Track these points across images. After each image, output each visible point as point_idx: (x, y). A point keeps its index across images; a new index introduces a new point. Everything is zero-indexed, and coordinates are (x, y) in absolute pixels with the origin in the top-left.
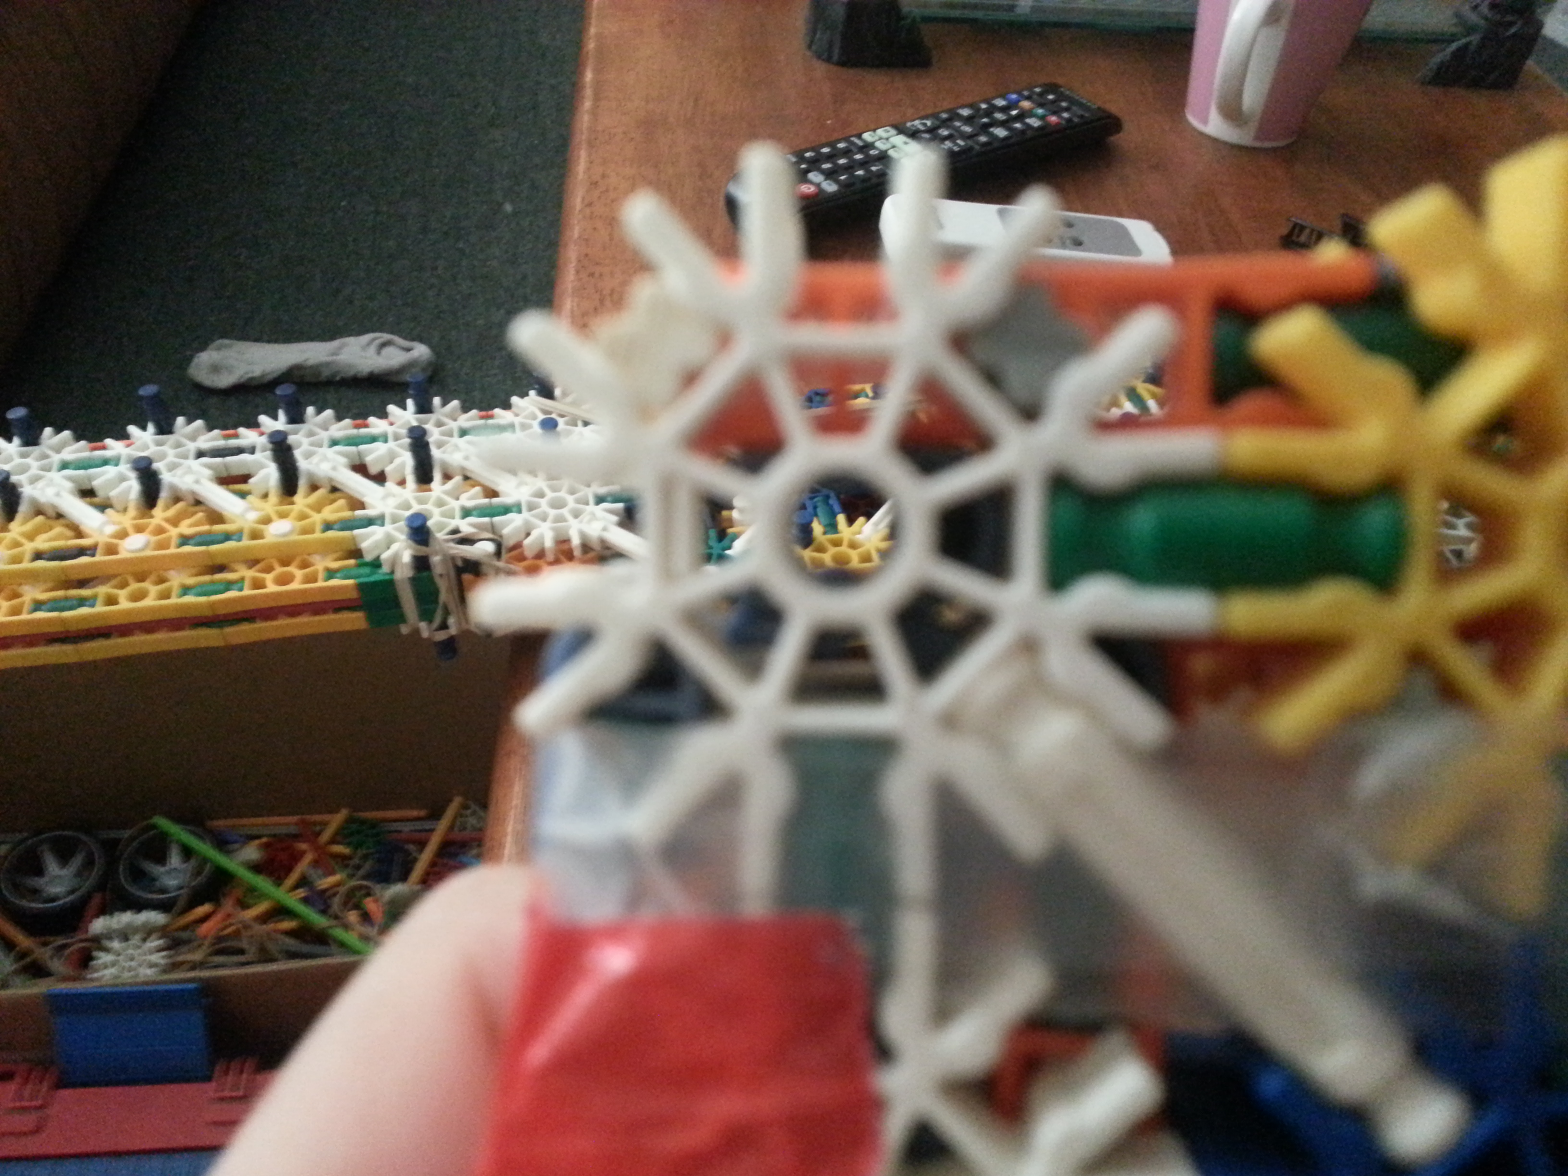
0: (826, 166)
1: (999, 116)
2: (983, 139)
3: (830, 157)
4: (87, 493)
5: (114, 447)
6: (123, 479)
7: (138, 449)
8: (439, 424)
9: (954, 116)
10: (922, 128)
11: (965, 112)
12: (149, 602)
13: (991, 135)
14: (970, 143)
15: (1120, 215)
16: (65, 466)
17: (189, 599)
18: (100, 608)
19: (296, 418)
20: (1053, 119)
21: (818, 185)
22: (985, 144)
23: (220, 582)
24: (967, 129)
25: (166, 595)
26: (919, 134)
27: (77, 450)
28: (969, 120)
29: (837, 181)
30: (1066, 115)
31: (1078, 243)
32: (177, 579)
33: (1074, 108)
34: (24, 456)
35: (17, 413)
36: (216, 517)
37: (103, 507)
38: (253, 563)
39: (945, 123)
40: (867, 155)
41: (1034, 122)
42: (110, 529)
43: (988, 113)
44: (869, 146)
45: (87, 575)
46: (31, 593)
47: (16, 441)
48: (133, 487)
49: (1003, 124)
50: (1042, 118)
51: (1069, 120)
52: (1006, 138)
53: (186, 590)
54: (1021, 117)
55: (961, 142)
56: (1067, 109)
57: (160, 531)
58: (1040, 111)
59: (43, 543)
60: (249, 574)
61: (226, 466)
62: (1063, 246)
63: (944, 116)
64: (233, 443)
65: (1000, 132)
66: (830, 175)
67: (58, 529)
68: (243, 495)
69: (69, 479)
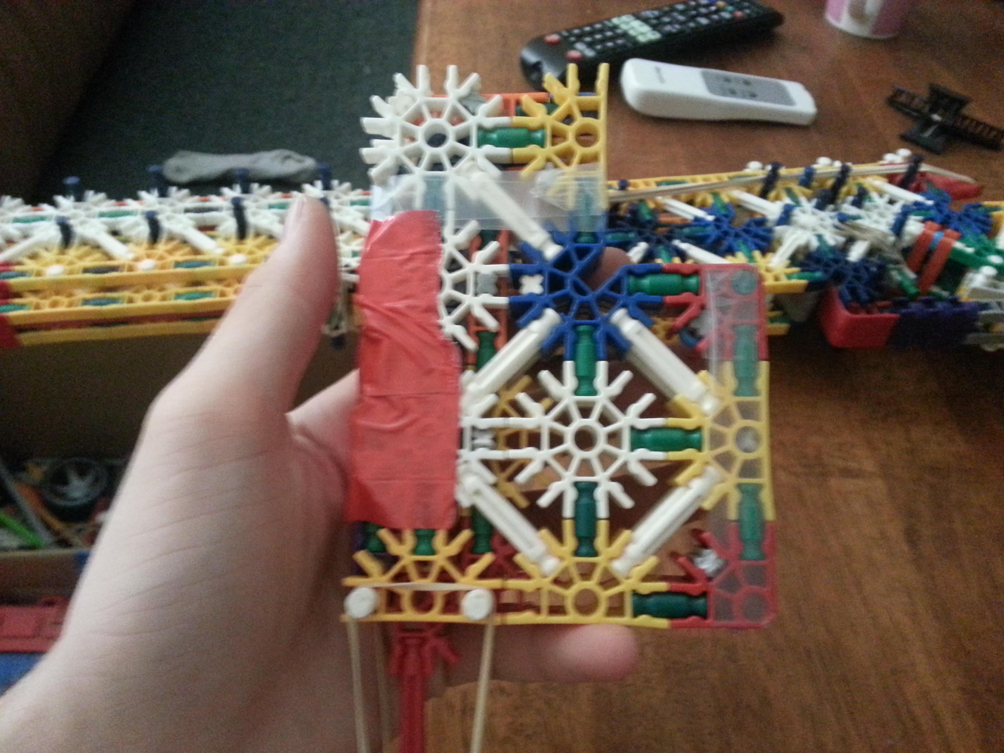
0: (588, 39)
1: (703, 10)
2: (692, 25)
3: (591, 34)
4: (115, 233)
5: (131, 204)
6: (137, 224)
7: (148, 206)
8: (337, 198)
9: (673, 10)
10: (651, 16)
11: (680, 7)
12: (155, 303)
13: (698, 23)
14: (684, 27)
15: (780, 77)
16: (102, 215)
17: (181, 302)
18: (125, 306)
19: (246, 190)
20: (739, 14)
21: (581, 52)
22: (692, 29)
23: (197, 292)
24: (681, 18)
25: (164, 298)
26: (649, 20)
27: (109, 205)
28: (682, 12)
29: (594, 49)
30: (747, 11)
31: (753, 96)
32: (173, 289)
33: (753, 7)
34: (75, 208)
35: (71, 181)
36: (196, 251)
37: (125, 241)
38: (220, 280)
39: (666, 14)
40: (615, 33)
41: (726, 15)
42: (131, 256)
43: (695, 8)
44: (615, 27)
45: (117, 283)
46: (82, 294)
47: (72, 198)
48: (144, 229)
49: (706, 16)
50: (731, 12)
51: (749, 15)
52: (707, 25)
54: (717, 12)
55: (677, 27)
56: (748, 8)
57: (161, 258)
58: (730, 8)
59: (89, 262)
60: (218, 287)
61: (204, 219)
62: (744, 97)
63: (666, 9)
64: (207, 204)
65: (704, 21)
66: (590, 45)
67: (97, 255)
68: (213, 237)
69: (105, 223)
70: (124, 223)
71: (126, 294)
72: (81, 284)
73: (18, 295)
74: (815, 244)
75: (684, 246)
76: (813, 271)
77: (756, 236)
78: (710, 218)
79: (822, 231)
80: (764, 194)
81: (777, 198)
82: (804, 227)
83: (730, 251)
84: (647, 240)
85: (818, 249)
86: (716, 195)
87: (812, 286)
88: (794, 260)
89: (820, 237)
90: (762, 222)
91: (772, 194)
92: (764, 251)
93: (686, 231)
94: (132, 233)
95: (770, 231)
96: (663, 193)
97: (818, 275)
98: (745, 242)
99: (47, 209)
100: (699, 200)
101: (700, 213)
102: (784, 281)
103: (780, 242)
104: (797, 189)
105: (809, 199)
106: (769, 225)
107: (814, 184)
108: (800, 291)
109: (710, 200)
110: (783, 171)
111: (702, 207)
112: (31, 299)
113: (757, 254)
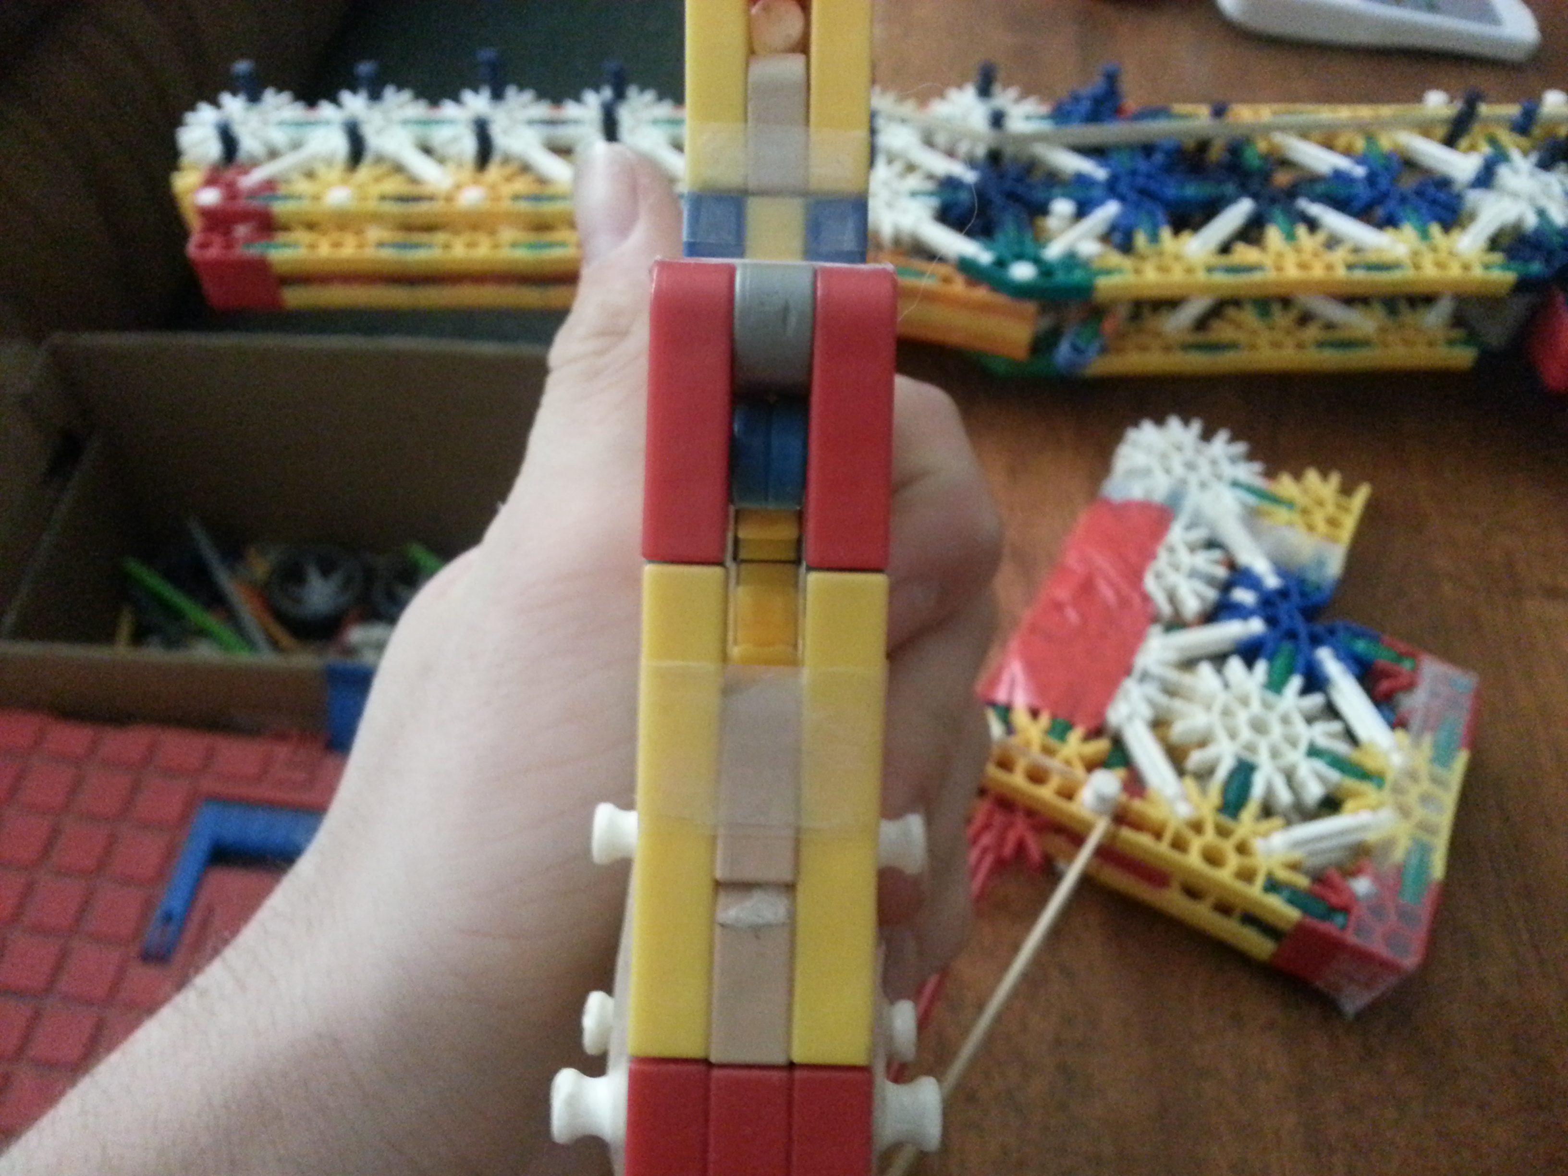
4: (427, 150)
35: (365, 68)
37: (442, 161)
53: (514, 245)
70: (440, 136)
71: (440, 237)
72: (376, 218)
73: (286, 228)
74: (1531, 221)
75: (1315, 210)
76: (1527, 260)
77: (1434, 202)
78: (1359, 171)
79: (1544, 202)
80: (1450, 141)
81: (1472, 148)
82: (1515, 195)
83: (1389, 222)
84: (1255, 196)
85: (1537, 231)
86: (1370, 138)
87: (1523, 286)
88: (1494, 243)
89: (1541, 213)
90: (1444, 183)
91: (1464, 143)
92: (1447, 228)
93: (1320, 188)
94: (452, 150)
95: (1459, 197)
96: (1284, 129)
97: (1536, 267)
98: (1416, 210)
99: (326, 110)
100: (1342, 141)
101: (1343, 163)
102: (1478, 272)
103: (1472, 217)
104: (1506, 138)
105: (1525, 154)
106: (1457, 188)
107: (1537, 131)
108: (1503, 292)
109: (1360, 144)
110: (1484, 109)
111: (1347, 152)
112: (301, 236)
113: (1435, 229)
